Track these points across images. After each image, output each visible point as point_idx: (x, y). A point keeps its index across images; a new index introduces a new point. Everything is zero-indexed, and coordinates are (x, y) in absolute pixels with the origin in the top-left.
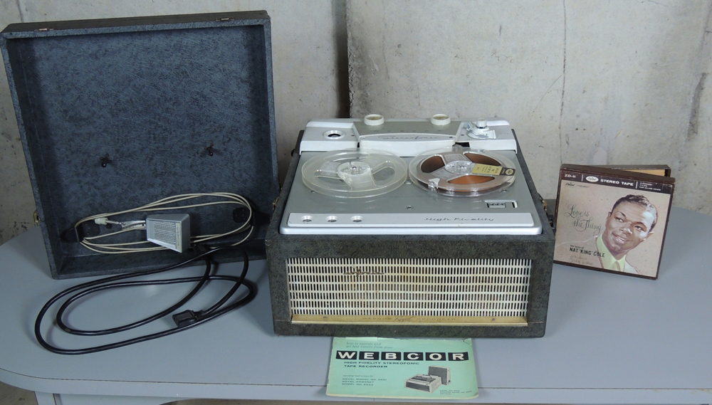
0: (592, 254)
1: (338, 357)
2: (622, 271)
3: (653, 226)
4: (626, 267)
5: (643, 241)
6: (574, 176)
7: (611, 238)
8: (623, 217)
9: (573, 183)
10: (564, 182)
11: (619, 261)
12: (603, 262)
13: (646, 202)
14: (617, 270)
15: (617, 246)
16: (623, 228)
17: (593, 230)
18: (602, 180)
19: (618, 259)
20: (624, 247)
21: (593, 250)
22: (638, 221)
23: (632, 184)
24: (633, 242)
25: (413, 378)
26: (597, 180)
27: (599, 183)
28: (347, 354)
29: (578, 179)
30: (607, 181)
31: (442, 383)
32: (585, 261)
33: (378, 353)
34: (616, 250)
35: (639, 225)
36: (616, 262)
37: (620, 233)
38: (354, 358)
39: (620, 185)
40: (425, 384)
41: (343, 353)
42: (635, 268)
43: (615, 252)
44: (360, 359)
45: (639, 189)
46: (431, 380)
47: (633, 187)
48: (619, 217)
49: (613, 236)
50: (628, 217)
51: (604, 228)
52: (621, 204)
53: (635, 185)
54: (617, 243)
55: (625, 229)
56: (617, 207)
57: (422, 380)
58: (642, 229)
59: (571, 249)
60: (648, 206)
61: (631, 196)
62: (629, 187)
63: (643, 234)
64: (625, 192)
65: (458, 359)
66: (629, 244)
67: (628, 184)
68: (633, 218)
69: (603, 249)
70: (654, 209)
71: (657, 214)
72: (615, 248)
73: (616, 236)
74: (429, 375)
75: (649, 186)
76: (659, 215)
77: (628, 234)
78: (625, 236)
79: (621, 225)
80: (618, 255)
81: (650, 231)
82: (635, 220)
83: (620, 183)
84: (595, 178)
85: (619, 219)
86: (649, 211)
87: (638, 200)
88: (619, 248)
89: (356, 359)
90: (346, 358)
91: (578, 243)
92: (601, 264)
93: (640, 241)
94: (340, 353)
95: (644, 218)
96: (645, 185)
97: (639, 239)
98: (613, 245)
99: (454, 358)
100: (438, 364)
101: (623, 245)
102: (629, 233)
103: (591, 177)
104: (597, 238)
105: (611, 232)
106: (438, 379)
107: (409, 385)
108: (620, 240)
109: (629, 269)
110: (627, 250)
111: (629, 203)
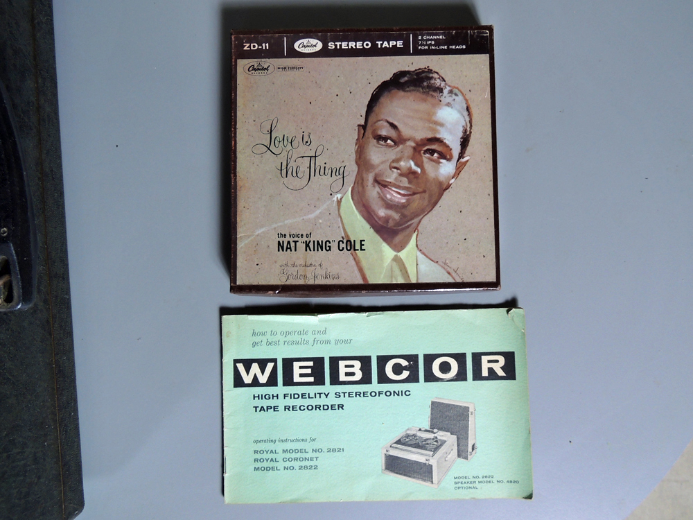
0: (334, 246)
1: (239, 382)
2: (414, 281)
3: (465, 142)
4: (422, 267)
5: (449, 186)
6: (266, 46)
7: (373, 192)
8: (393, 133)
9: (266, 62)
10: (242, 64)
11: (402, 254)
12: (364, 264)
13: (438, 83)
14: (401, 280)
15: (391, 213)
16: (397, 160)
17: (327, 180)
18: (331, 45)
19: (399, 247)
20: (406, 212)
21: (335, 236)
22: (430, 135)
23: (400, 44)
24: (426, 196)
25: (399, 442)
26: (320, 46)
27: (324, 53)
28: (255, 368)
29: (276, 53)
30: (344, 45)
31: (459, 456)
32: (320, 272)
33: (322, 359)
34: (391, 224)
35: (432, 147)
36: (397, 260)
37: (392, 177)
38: (272, 381)
39: (375, 52)
40: (421, 459)
41: (248, 364)
42: (445, 265)
43: (391, 232)
44: (285, 384)
45: (418, 52)
46: (437, 446)
47: (403, 52)
48: (384, 133)
49: (377, 189)
50: (406, 131)
51: (352, 169)
52: (384, 100)
53: (406, 44)
54: (389, 205)
55: (402, 163)
56: (376, 109)
57: (418, 446)
58: (442, 156)
59: (280, 245)
60: (446, 91)
61: (403, 74)
62: (394, 52)
63: (447, 168)
64: (386, 68)
65: (492, 375)
66: (417, 202)
67: (393, 43)
68: (415, 131)
69: (360, 228)
70: (460, 98)
71: (468, 109)
72: (387, 219)
73: (384, 185)
74: (432, 427)
75: (438, 43)
76: (474, 110)
77: (410, 174)
78: (405, 182)
79: (392, 154)
80: (398, 239)
81: (461, 155)
82: (421, 135)
83: (375, 45)
84: (314, 41)
85: (385, 139)
86: (448, 105)
87: (419, 82)
88: (396, 216)
89: (275, 384)
90: (255, 383)
91: (293, 223)
92: (361, 270)
93: (443, 188)
94: (240, 367)
95: (442, 125)
96: (430, 39)
97: (440, 183)
98: (382, 212)
99: (485, 373)
100: (451, 392)
101: (404, 206)
102: (414, 173)
103: (305, 41)
104: (339, 202)
105: (370, 177)
106: (450, 439)
107: (394, 465)
108: (395, 196)
109: (428, 271)
110: (416, 221)
111: (401, 93)
